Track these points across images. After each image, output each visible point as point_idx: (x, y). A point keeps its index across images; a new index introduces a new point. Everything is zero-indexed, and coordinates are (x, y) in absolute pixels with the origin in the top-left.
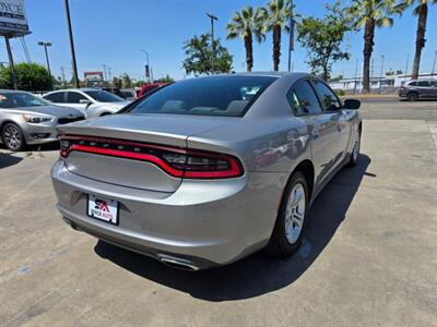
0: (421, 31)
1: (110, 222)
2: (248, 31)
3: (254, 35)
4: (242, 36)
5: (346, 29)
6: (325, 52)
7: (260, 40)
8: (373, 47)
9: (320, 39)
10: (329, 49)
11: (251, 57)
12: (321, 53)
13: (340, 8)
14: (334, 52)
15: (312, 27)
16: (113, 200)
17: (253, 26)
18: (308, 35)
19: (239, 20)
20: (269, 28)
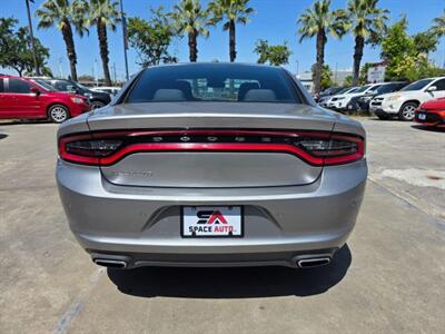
0: (232, 44)
1: (231, 236)
2: (66, 21)
3: (73, 27)
4: (58, 26)
5: (171, 34)
6: (154, 54)
7: (82, 34)
8: (198, 54)
9: (149, 42)
10: (159, 52)
11: (73, 51)
12: (151, 55)
13: (164, 13)
14: (163, 55)
15: (140, 28)
16: (230, 206)
17: (72, 17)
18: (136, 35)
19: (52, 7)
20: (92, 23)
